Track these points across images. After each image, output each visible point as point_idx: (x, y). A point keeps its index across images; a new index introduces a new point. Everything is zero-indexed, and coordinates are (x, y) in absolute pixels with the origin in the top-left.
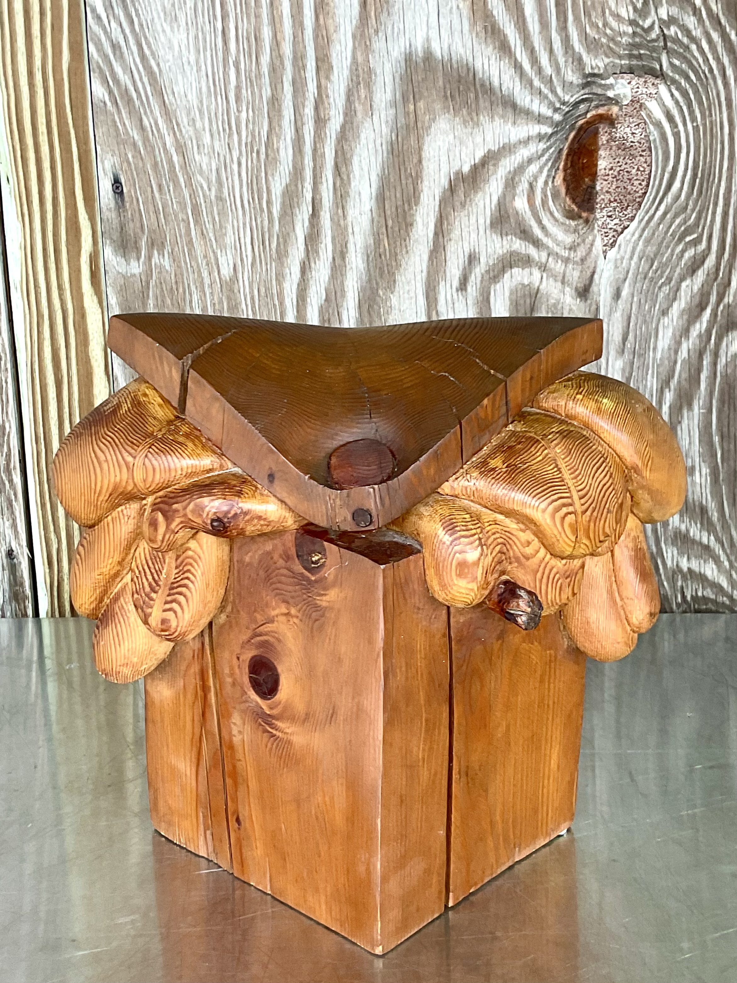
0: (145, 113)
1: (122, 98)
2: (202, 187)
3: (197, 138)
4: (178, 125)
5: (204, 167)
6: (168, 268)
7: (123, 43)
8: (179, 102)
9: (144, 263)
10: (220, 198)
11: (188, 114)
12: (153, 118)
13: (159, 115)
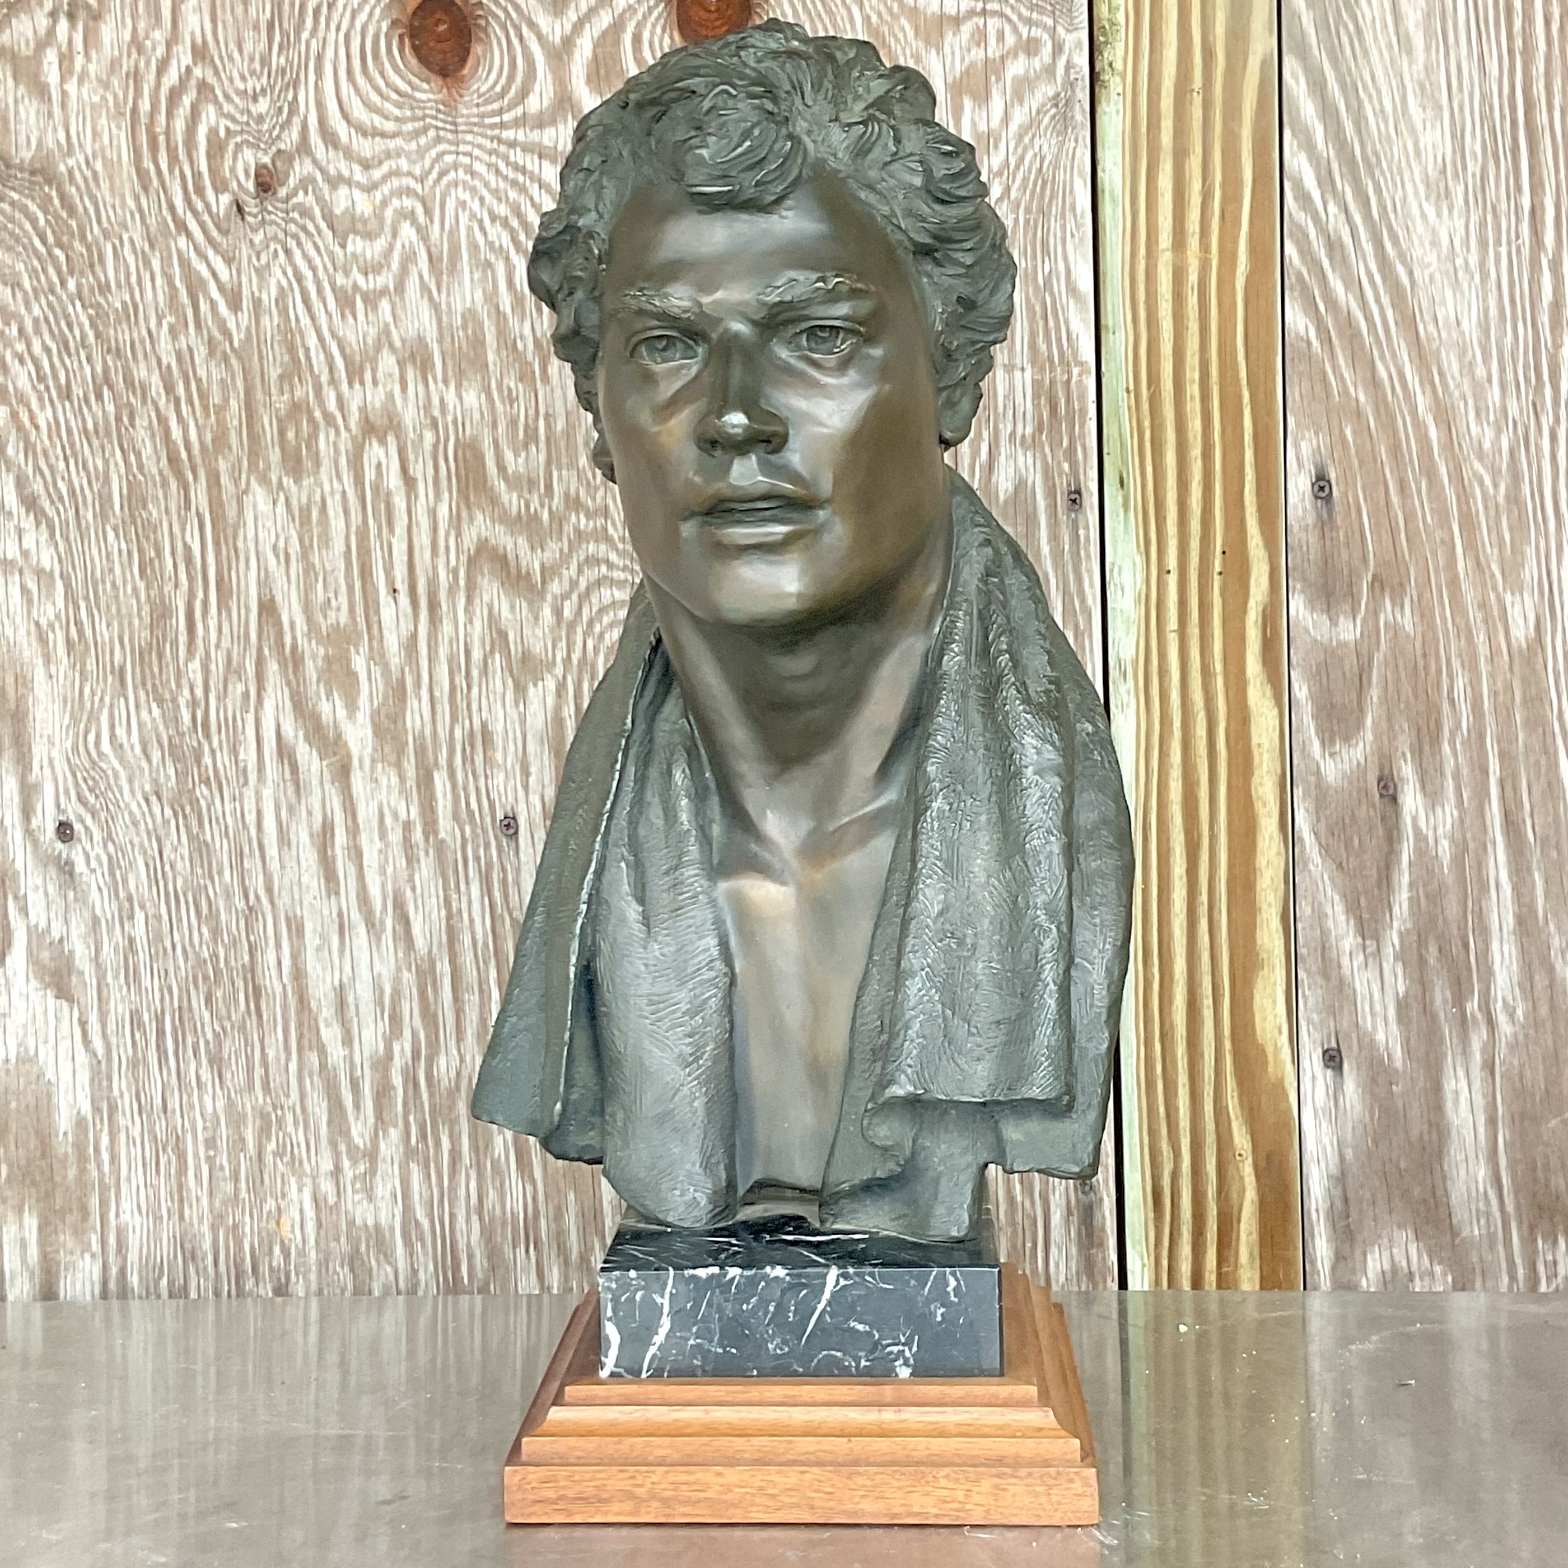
0: (1382, 357)
1: (1340, 334)
2: (1481, 484)
3: (1474, 395)
4: (1441, 373)
5: (1487, 445)
6: (1409, 628)
7: (1347, 240)
8: (1444, 335)
9: (1364, 621)
10: (1514, 498)
11: (1461, 355)
12: (1396, 365)
13: (1406, 358)
